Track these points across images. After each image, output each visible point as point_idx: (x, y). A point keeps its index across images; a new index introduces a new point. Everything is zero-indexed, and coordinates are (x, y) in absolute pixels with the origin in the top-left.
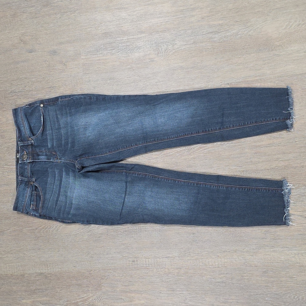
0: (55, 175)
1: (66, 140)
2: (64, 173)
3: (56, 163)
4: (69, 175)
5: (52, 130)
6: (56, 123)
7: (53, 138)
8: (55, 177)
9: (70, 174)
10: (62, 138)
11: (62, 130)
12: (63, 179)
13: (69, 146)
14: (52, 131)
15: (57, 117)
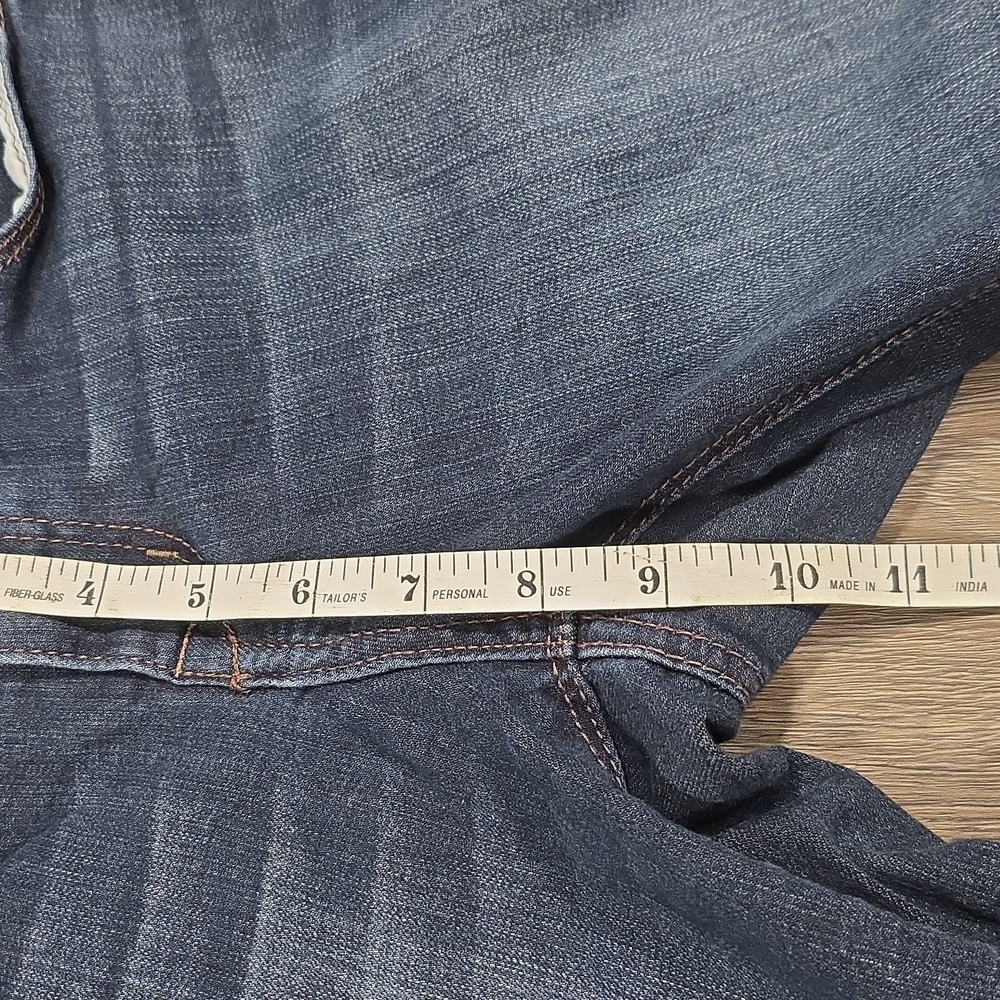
0: (139, 877)
1: (318, 358)
2: (279, 862)
3: (192, 700)
4: (356, 905)
5: (121, 231)
6: (187, 143)
7: (135, 344)
8: (131, 907)
9: (380, 895)
10: (257, 340)
11: (258, 233)
12: (255, 962)
13: (382, 445)
14: (123, 250)
15: (203, 81)
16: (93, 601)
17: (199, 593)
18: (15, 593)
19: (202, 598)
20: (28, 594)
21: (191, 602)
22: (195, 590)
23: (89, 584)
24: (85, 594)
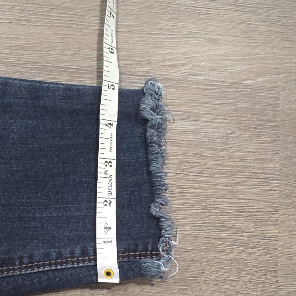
16: (111, 123)
17: (111, 86)
18: (111, 148)
19: (112, 85)
20: (111, 144)
21: (113, 89)
22: (110, 88)
23: (106, 125)
24: (109, 126)
